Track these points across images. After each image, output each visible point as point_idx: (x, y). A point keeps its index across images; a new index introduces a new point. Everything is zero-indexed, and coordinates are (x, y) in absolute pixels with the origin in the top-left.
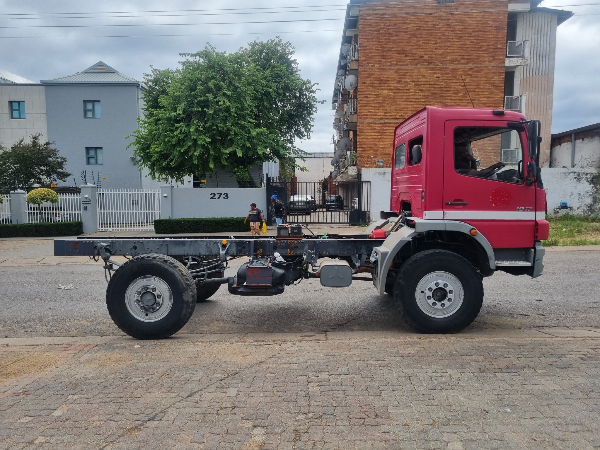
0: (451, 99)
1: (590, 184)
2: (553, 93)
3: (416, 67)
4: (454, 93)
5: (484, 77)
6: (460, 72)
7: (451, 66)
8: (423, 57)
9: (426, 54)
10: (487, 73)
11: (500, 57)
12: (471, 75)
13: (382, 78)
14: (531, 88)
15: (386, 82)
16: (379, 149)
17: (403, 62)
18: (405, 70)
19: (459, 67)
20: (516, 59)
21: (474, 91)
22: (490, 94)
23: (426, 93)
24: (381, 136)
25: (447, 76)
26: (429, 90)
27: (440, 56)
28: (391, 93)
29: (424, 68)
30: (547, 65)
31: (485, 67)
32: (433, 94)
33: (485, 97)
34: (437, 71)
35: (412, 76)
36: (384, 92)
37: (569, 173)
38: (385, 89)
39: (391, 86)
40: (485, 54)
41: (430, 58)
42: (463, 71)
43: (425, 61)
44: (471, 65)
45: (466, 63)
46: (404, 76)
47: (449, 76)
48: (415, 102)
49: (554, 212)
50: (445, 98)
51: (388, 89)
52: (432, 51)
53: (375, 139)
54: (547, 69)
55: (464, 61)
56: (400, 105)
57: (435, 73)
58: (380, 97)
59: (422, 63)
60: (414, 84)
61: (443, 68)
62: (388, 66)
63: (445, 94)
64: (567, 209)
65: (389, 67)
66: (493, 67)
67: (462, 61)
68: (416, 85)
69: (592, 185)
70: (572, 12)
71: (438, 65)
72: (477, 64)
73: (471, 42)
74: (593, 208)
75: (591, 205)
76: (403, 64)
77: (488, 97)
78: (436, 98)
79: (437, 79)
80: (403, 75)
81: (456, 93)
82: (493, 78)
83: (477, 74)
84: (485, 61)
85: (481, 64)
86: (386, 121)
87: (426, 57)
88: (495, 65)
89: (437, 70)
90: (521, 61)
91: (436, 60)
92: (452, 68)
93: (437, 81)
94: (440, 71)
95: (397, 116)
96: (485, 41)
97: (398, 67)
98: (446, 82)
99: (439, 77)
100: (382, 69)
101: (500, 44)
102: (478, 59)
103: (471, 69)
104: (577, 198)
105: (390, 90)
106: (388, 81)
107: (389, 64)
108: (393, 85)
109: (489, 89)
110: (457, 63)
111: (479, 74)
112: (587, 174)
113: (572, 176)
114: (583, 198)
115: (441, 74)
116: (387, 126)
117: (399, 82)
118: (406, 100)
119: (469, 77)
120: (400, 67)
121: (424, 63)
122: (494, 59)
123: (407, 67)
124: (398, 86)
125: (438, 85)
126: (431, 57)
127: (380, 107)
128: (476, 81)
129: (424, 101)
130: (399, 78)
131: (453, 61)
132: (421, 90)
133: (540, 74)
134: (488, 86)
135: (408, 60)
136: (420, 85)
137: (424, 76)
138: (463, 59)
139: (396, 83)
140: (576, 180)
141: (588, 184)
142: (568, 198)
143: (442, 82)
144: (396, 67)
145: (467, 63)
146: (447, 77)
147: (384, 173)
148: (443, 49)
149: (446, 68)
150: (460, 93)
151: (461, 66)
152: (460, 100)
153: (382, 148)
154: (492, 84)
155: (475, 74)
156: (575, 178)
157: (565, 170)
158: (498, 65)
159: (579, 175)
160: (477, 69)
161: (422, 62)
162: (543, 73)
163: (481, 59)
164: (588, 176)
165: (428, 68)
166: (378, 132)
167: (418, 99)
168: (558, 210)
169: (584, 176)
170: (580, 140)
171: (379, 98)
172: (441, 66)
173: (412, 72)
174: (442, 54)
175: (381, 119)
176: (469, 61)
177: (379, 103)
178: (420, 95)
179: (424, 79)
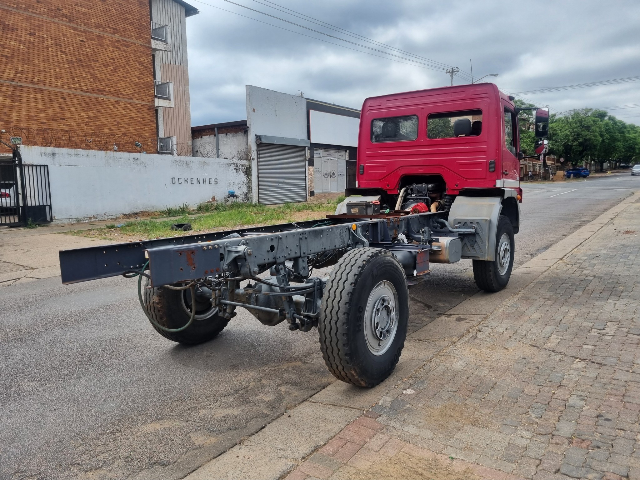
0: (101, 72)
1: (245, 175)
2: (188, 86)
3: (53, 20)
4: (102, 64)
5: (132, 53)
6: (107, 42)
7: (97, 32)
8: (61, 10)
9: (65, 8)
10: (135, 51)
11: (146, 36)
12: (119, 48)
13: (7, 23)
14: (170, 77)
15: (13, 30)
16: (12, 122)
17: (36, 9)
18: (39, 21)
19: (105, 35)
20: (161, 42)
21: (125, 67)
22: (140, 74)
23: (70, 58)
24: (13, 104)
25: (93, 42)
26: (74, 55)
27: (83, 16)
28: (22, 47)
29: (64, 25)
30: (181, 56)
31: (132, 43)
32: (79, 61)
33: (136, 76)
34: (81, 33)
35: (49, 31)
36: (11, 43)
37: (230, 164)
38: (13, 39)
39: (21, 36)
40: (131, 28)
41: (70, 14)
42: (110, 41)
43: (64, 16)
44: (117, 37)
45: (112, 32)
46: (38, 29)
47: (96, 43)
48: (57, 66)
49: (225, 201)
50: (93, 68)
51: (16, 40)
52: (71, 5)
53: (5, 106)
54: (182, 60)
55: (109, 29)
56: (37, 66)
57: (78, 35)
58: (6, 48)
59: (61, 18)
60: (53, 42)
61: (88, 31)
62: (14, 8)
63: (92, 64)
64: (234, 197)
65: (15, 10)
66: (141, 45)
67: (108, 29)
68: (56, 44)
69: (246, 176)
70: (197, 10)
71: (80, 25)
72: (125, 37)
73: (115, 9)
74: (248, 196)
75: (247, 193)
76: (35, 11)
77: (139, 78)
78: (83, 66)
79: (81, 43)
80: (37, 26)
81: (106, 66)
82: (141, 57)
83: (126, 48)
84: (132, 36)
85: (128, 38)
86: (19, 84)
87: (65, 11)
88: (142, 44)
89: (80, 31)
90: (165, 46)
91: (79, 18)
92: (98, 34)
93: (81, 45)
94: (84, 34)
95: (34, 80)
96: (130, 14)
97: (28, 14)
98: (92, 50)
99: (83, 41)
100: (5, 10)
101: (144, 22)
102: (125, 31)
103: (118, 41)
104: (237, 187)
105: (20, 42)
106: (17, 29)
107: (15, 6)
108: (24, 36)
109: (140, 69)
110: (102, 29)
111: (128, 50)
112: (242, 166)
113: (233, 167)
114: (241, 187)
115: (86, 38)
116: (22, 91)
117: (32, 34)
118: (45, 61)
119: (118, 50)
120: (31, 14)
121: (64, 19)
122: (141, 37)
123: (41, 17)
124: (31, 38)
125: (84, 51)
126: (72, 13)
127: (7, 63)
128: (125, 57)
129: (68, 66)
130: (31, 29)
131: (98, 26)
132: (64, 53)
133: (177, 64)
134: (137, 66)
135: (41, 9)
136: (61, 46)
137: (65, 35)
138: (109, 27)
139: (29, 34)
140: (235, 170)
141: (243, 174)
142: (231, 187)
143: (88, 48)
144: (26, 13)
145: (114, 33)
146: (93, 44)
147: (54, 154)
148: (84, 7)
149: (90, 32)
150: (110, 66)
151: (107, 34)
152: (110, 75)
153: (17, 120)
154: (141, 64)
155: (123, 48)
156: (235, 168)
157: (226, 161)
158: (145, 44)
159: (237, 166)
160: (124, 43)
161: (61, 16)
162: (179, 64)
163: (128, 33)
164: (243, 168)
165: (69, 27)
166: (9, 97)
167: (61, 63)
168: (228, 199)
169: (241, 168)
170: (224, 135)
171: (5, 50)
172: (84, 28)
173: (49, 25)
174: (84, 14)
175: (11, 80)
176: (115, 31)
177: (7, 57)
178: (63, 58)
179: (65, 39)
